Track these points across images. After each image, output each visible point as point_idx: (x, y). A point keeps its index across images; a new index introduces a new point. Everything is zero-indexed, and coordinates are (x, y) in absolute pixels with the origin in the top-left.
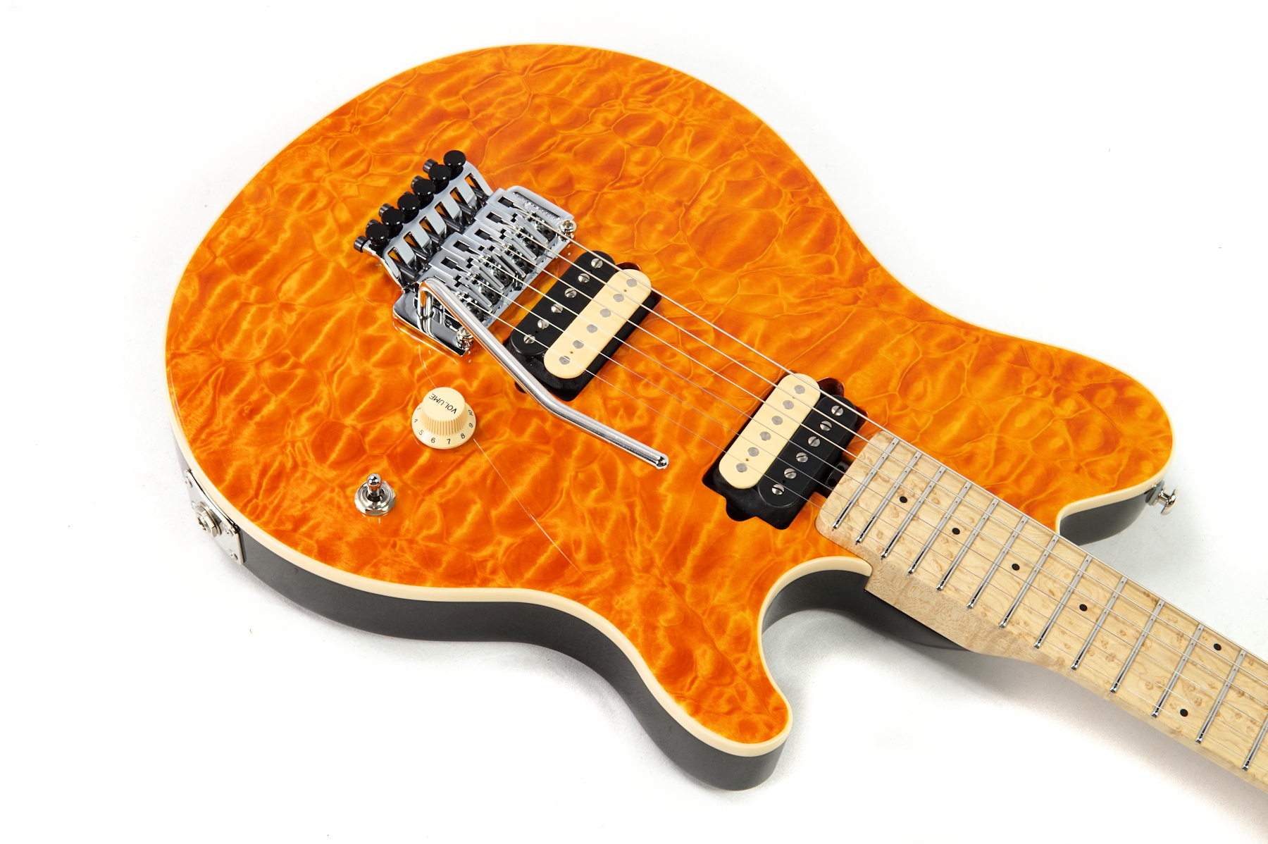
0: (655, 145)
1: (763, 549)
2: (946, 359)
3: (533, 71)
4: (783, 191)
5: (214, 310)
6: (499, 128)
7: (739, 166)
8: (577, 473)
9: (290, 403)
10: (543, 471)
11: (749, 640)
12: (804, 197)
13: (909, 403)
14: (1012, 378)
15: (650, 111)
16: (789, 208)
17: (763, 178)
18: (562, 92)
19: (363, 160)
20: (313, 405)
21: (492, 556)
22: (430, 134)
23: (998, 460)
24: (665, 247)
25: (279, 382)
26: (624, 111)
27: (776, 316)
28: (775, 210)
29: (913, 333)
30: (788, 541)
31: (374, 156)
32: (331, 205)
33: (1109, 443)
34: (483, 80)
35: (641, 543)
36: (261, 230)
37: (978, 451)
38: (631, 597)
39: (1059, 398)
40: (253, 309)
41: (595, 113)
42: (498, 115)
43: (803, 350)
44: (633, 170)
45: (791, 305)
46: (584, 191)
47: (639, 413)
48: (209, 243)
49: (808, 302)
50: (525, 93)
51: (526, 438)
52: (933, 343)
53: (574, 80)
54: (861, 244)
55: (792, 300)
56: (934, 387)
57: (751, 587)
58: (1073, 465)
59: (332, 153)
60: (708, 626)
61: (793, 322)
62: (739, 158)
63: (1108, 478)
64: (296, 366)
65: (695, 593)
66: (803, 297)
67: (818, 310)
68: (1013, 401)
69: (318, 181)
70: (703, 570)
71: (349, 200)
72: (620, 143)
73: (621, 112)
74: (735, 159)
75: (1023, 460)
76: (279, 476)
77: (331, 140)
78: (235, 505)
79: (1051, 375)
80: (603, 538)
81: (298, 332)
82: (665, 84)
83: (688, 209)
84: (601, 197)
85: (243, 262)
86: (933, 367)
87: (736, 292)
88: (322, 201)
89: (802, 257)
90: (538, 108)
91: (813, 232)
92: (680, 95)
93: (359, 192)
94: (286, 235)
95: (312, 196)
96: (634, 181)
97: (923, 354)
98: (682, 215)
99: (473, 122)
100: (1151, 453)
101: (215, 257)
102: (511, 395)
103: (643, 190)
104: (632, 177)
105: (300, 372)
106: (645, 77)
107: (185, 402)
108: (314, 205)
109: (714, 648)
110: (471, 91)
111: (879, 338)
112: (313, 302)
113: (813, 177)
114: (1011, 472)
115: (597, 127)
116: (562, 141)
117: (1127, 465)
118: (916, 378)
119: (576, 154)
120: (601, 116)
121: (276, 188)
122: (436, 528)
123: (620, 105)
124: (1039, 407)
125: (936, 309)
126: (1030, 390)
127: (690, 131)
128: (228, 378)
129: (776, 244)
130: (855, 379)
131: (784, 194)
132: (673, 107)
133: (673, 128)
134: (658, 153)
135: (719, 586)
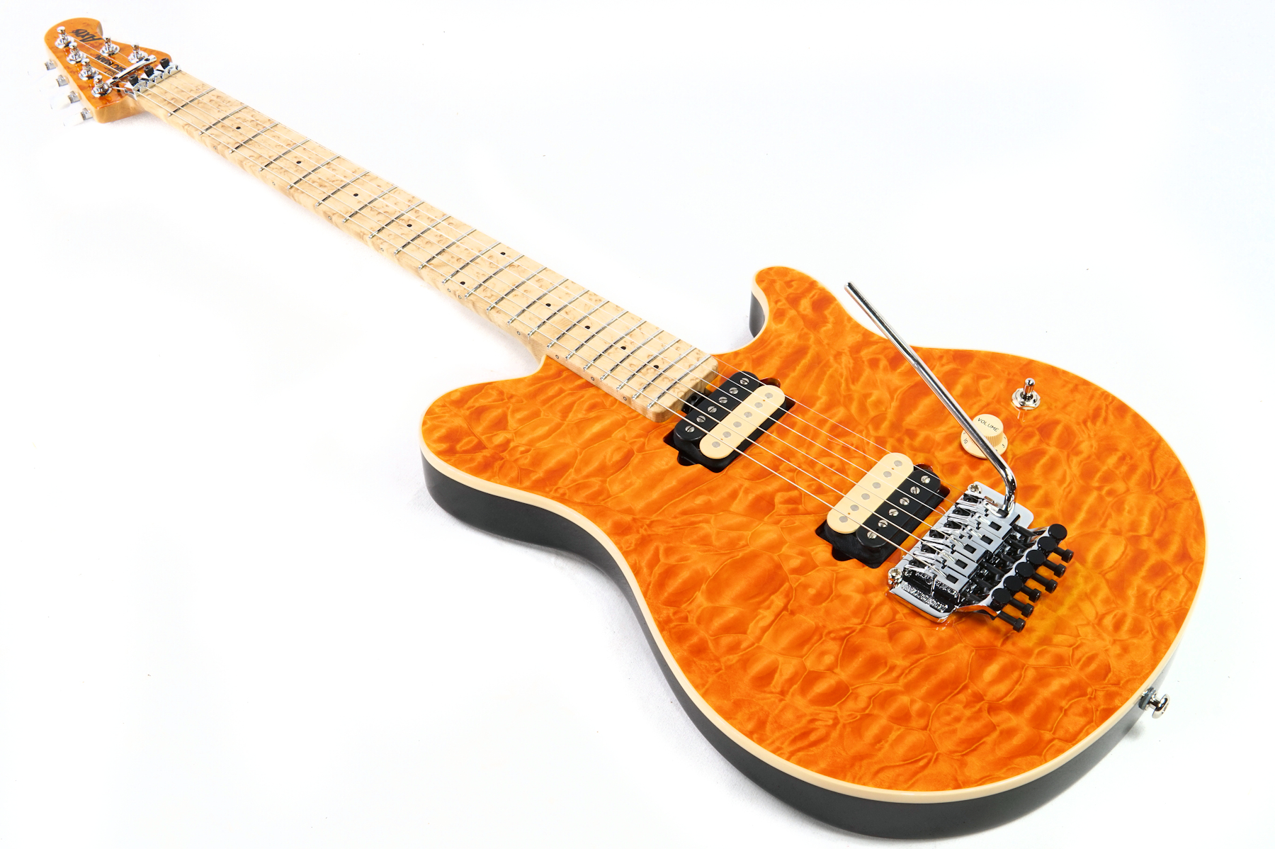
0: (810, 672)
1: (759, 362)
2: (588, 476)
3: (929, 757)
4: (695, 623)
5: (1172, 532)
6: (958, 693)
7: (733, 648)
8: (886, 411)
9: (1097, 463)
10: (910, 413)
11: (775, 314)
12: (677, 617)
13: (629, 447)
14: (537, 461)
15: (813, 709)
16: (693, 606)
17: (712, 636)
18: (899, 733)
19: (1079, 661)
20: (1081, 462)
21: (943, 365)
22: (1022, 687)
23: (571, 406)
24: (809, 573)
25: (1107, 478)
26: (838, 710)
27: (721, 513)
28: (706, 604)
29: (609, 496)
30: (740, 365)
31: (1070, 665)
32: (1100, 619)
33: (479, 413)
34: (977, 747)
35: (842, 368)
36: (1152, 597)
37: (584, 412)
38: (851, 339)
39: (505, 446)
40: (1143, 530)
41: (867, 708)
42: (959, 706)
43: (704, 487)
44: (833, 646)
45: (707, 521)
46: (878, 626)
47: (839, 447)
48: (1193, 586)
49: (693, 523)
50: (935, 732)
51: (923, 434)
52: (595, 488)
53: (887, 746)
54: (633, 572)
55: (704, 525)
56: (605, 457)
57: (769, 341)
58: (513, 400)
59: (1108, 669)
60: (801, 323)
61: (708, 508)
62: (731, 657)
63: (490, 391)
64: (1099, 489)
65: (808, 339)
66: (696, 527)
67: (685, 517)
68: (544, 445)
69: (1115, 641)
70: (800, 352)
71: (1085, 622)
72: (843, 675)
73: (841, 709)
74: (735, 656)
75: (552, 405)
76: (1095, 416)
77: (1112, 682)
78: (1120, 401)
79: (504, 462)
80: (867, 372)
81: (1104, 513)
82: (794, 741)
83: (785, 608)
84: (863, 620)
85: (1159, 570)
86: (602, 470)
87: (752, 534)
88: (1108, 621)
89: (689, 561)
90: (923, 713)
91: (674, 585)
92: (780, 727)
93: (1077, 630)
94: (1131, 593)
95: (1117, 626)
96: (832, 635)
97: (606, 481)
98: (791, 602)
99: (983, 700)
100: (448, 405)
101: (1183, 574)
102: (935, 463)
103: (824, 627)
104: (834, 639)
105: (1095, 483)
106: (814, 750)
107: (1173, 466)
108: (1113, 618)
109: (798, 312)
110: (988, 735)
111: (638, 495)
112: (1096, 536)
113: (663, 637)
114: (565, 397)
115: (865, 691)
116: (898, 677)
117: (471, 398)
118: (617, 462)
119: (886, 663)
120: (862, 703)
121: (1149, 636)
122: (983, 382)
123: (842, 717)
124: (525, 440)
125: (584, 515)
126: (527, 451)
127: (775, 687)
128: (1149, 480)
129: (711, 573)
130: (667, 464)
131: (695, 620)
132: (789, 715)
133: (791, 690)
134: (809, 664)
135: (790, 343)
